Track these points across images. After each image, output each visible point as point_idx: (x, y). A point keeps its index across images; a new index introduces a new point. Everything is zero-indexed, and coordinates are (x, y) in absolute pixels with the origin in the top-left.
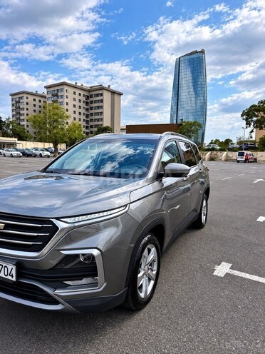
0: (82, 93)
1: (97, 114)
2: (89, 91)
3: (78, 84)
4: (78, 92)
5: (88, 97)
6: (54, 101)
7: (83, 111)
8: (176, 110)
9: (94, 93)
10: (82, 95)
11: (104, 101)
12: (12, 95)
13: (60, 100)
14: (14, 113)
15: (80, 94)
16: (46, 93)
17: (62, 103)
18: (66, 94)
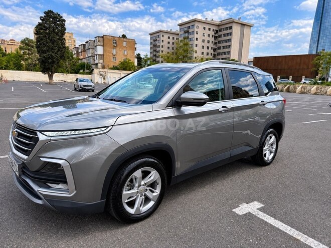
0: (212, 28)
1: (225, 47)
2: (219, 26)
3: (208, 20)
4: (207, 27)
5: (217, 31)
6: (184, 38)
7: (211, 45)
8: (317, 39)
9: (223, 27)
10: (211, 30)
11: (233, 34)
12: (151, 34)
13: (190, 37)
14: (152, 51)
15: (209, 29)
16: (179, 30)
17: (191, 40)
18: (196, 30)
